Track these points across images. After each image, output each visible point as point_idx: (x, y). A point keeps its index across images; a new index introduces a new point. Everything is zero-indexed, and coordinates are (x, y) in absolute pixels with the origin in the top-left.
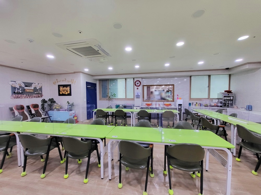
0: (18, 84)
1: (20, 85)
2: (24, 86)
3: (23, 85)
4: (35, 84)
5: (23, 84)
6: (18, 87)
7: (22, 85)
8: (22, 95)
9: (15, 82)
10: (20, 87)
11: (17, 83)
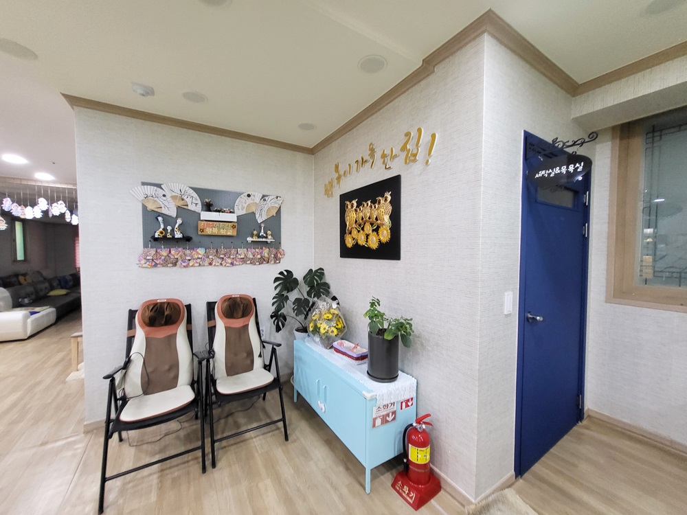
0: (174, 198)
1: (180, 203)
2: (198, 208)
3: (195, 205)
4: (249, 196)
5: (195, 195)
6: (173, 213)
7: (189, 200)
8: (188, 252)
9: (159, 186)
10: (182, 210)
11: (169, 194)
